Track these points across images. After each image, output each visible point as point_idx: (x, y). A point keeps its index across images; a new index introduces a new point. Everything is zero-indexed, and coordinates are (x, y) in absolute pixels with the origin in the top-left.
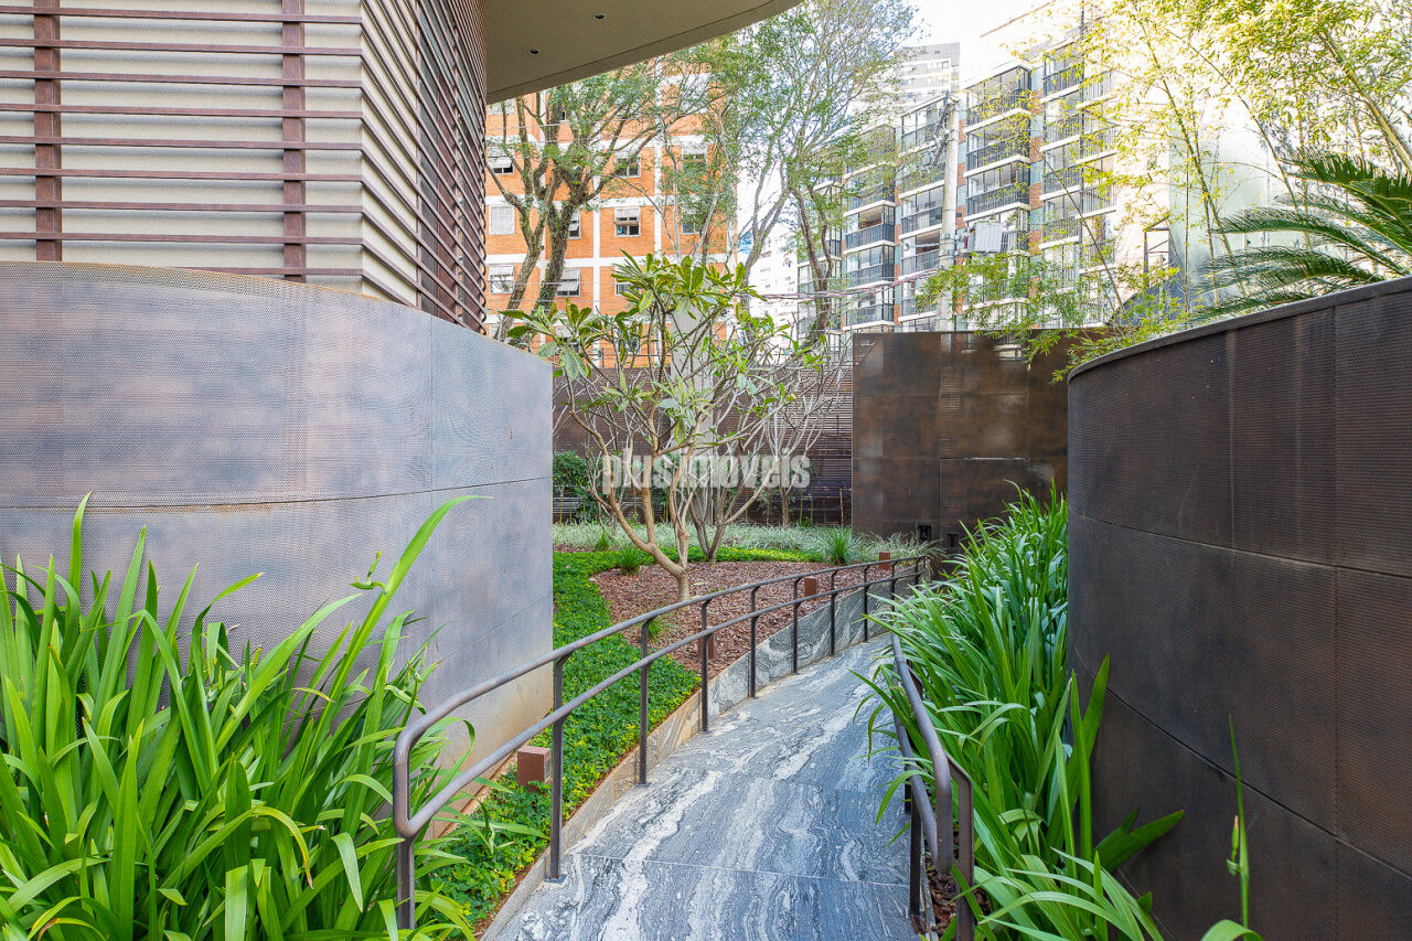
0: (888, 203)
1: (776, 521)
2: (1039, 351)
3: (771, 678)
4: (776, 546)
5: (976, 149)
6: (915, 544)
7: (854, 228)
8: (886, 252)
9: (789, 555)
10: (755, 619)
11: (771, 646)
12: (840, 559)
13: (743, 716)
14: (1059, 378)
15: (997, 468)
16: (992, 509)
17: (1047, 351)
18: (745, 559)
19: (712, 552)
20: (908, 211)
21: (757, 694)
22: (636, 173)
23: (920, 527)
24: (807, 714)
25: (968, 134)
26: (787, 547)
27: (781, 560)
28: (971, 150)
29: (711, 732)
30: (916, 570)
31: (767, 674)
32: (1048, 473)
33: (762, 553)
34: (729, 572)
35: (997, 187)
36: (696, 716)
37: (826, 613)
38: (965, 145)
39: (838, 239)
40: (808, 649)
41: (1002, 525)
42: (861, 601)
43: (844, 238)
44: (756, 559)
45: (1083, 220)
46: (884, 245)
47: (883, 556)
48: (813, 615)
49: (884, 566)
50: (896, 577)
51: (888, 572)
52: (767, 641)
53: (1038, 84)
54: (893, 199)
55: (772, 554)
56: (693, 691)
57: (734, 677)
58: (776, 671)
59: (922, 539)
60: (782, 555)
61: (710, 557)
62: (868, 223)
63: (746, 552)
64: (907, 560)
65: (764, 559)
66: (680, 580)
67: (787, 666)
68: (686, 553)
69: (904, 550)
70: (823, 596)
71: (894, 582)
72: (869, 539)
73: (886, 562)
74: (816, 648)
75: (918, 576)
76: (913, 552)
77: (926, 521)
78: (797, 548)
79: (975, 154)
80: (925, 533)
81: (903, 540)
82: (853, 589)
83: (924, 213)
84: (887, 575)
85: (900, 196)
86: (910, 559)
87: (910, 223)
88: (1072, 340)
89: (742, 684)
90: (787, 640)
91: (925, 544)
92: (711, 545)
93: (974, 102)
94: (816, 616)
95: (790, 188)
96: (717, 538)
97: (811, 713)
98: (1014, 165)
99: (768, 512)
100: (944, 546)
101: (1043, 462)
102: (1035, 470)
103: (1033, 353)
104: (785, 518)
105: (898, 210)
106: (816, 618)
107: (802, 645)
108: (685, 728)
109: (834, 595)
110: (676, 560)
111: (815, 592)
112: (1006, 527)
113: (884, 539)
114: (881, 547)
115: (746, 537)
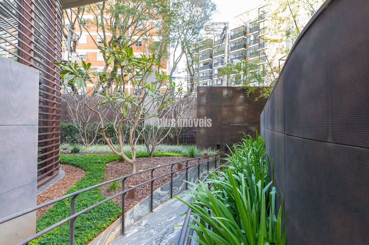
0: (211, 59)
1: (175, 144)
2: (251, 91)
3: (161, 202)
4: (174, 152)
5: (233, 46)
6: (215, 150)
7: (202, 65)
8: (210, 72)
9: (177, 155)
10: (153, 182)
11: (161, 190)
12: (192, 156)
13: (144, 223)
14: (257, 100)
15: (239, 128)
16: (238, 140)
17: (254, 92)
18: (163, 156)
19: (151, 154)
20: (216, 61)
21: (153, 211)
22: (141, 46)
23: (217, 145)
24: (170, 220)
25: (231, 42)
26: (177, 152)
27: (174, 156)
28: (232, 46)
29: (126, 234)
30: (216, 159)
31: (159, 201)
32: (253, 129)
33: (169, 154)
34: (156, 161)
35: (238, 56)
36: (118, 229)
37: (185, 175)
38: (230, 45)
39: (198, 68)
40: (177, 188)
41: (241, 145)
42: (197, 170)
43: (199, 68)
44: (167, 156)
45: (260, 65)
46: (209, 70)
47: (206, 154)
48: (179, 176)
49: (206, 158)
50: (209, 161)
51: (207, 160)
52: (160, 188)
53: (248, 30)
54: (212, 58)
55: (172, 154)
56: (118, 217)
57: (142, 206)
58: (164, 199)
59: (218, 149)
60: (175, 154)
61: (150, 155)
62: (205, 64)
63: (164, 154)
64: (213, 156)
65: (169, 156)
66: (132, 165)
67: (169, 196)
68: (135, 155)
69: (212, 152)
70: (184, 169)
71: (208, 163)
72: (202, 149)
73: (206, 156)
74: (180, 188)
75: (216, 160)
76: (215, 153)
77: (219, 143)
78: (180, 152)
79: (233, 47)
80: (218, 147)
81: (212, 149)
82: (195, 166)
83: (220, 62)
84: (206, 161)
85: (214, 57)
86: (214, 155)
87: (216, 64)
88: (261, 89)
89: (147, 208)
90: (169, 187)
91: (218, 150)
92: (150, 152)
93: (232, 33)
94: (181, 176)
95: (184, 52)
96: (153, 149)
97: (172, 219)
98: (242, 51)
99: (173, 141)
100: (224, 151)
101: (252, 126)
102: (250, 128)
103: (250, 92)
104: (178, 143)
105: (213, 61)
106: (180, 177)
107: (175, 187)
108: (111, 236)
109: (187, 169)
110: (131, 158)
111: (181, 168)
112: (242, 146)
113: (206, 149)
114: (205, 152)
115: (166, 149)
